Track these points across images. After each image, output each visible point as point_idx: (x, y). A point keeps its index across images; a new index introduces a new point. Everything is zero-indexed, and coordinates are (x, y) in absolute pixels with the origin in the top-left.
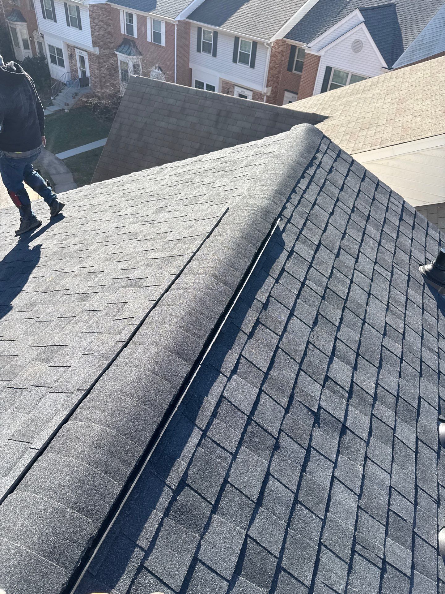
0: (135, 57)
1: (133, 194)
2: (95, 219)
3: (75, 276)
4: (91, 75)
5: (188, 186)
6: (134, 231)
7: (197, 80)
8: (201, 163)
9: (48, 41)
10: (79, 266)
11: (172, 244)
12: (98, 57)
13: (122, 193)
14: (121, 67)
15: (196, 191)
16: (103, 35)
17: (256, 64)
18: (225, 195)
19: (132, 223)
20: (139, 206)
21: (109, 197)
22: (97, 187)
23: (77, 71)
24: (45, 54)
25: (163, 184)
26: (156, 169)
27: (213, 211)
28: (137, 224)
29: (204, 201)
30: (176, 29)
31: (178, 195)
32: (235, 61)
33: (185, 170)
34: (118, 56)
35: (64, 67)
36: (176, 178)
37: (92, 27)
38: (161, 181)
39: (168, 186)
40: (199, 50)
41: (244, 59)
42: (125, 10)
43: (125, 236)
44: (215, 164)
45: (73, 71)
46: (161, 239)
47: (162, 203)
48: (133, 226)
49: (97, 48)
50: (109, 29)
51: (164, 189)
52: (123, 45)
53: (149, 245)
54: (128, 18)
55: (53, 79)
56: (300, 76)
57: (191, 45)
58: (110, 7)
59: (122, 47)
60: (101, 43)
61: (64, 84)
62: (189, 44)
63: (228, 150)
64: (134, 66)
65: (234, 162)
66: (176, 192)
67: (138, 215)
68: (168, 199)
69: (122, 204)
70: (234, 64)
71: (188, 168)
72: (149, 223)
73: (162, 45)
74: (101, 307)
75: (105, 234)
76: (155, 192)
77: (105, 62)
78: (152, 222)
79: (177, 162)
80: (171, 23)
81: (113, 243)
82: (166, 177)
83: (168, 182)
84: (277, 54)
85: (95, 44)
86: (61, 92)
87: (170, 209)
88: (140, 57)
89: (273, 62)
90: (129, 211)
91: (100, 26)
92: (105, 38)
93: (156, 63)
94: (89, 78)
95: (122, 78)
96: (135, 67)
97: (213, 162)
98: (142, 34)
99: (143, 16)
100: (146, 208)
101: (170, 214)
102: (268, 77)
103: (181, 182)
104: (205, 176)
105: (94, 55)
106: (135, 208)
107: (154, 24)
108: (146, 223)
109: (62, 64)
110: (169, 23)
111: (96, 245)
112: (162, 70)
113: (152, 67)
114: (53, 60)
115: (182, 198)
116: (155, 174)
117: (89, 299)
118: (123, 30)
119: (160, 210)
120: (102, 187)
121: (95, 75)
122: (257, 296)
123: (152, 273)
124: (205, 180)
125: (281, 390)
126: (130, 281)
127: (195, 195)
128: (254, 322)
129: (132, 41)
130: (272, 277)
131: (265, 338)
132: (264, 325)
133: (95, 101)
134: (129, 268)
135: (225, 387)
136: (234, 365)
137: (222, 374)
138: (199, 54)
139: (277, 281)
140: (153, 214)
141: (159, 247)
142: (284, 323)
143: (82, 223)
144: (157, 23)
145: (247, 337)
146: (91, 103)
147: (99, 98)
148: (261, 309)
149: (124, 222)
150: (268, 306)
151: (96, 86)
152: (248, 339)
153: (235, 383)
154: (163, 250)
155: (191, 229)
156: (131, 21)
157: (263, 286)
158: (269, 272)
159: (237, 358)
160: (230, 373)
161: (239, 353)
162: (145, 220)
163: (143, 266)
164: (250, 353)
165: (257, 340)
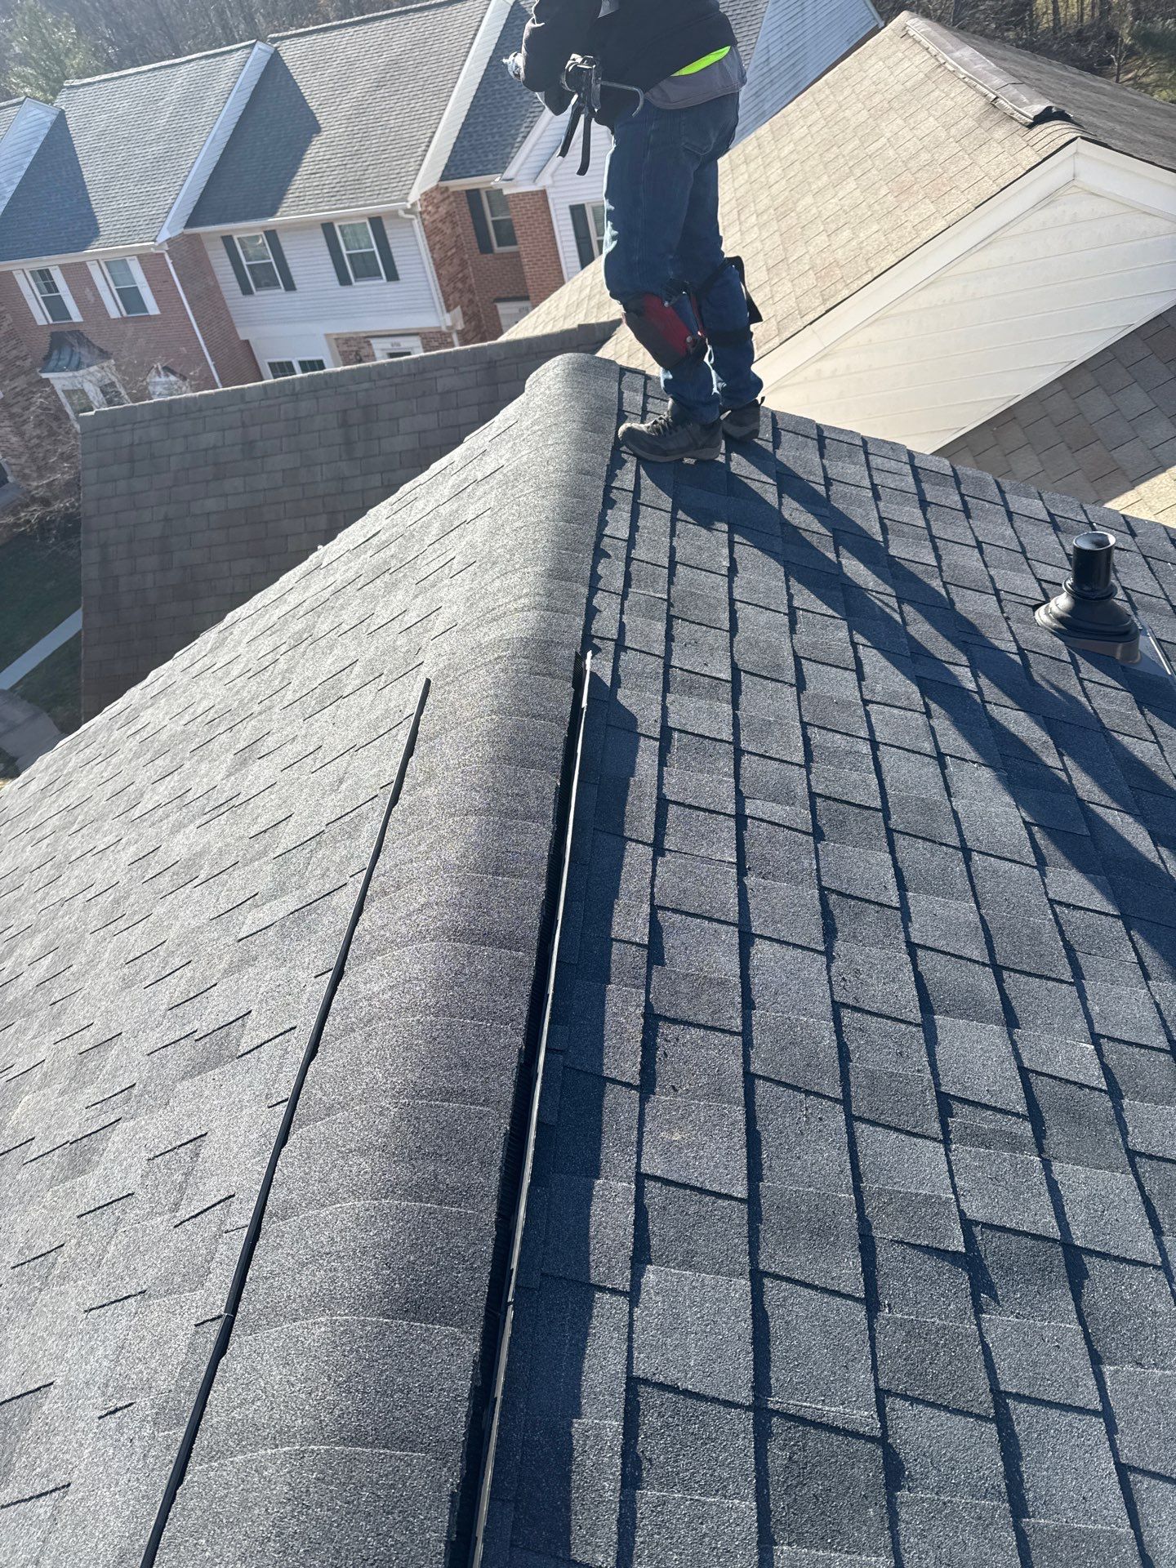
0: (94, 368)
1: (164, 736)
2: (78, 854)
5: (304, 653)
6: (185, 853)
7: (272, 360)
8: (322, 572)
10: (52, 1037)
11: (299, 859)
13: (135, 743)
15: (328, 662)
17: (400, 269)
18: (410, 641)
19: (174, 831)
20: (187, 765)
21: (106, 769)
22: (69, 749)
25: (235, 673)
27: (391, 704)
28: (192, 827)
29: (357, 682)
30: (169, 262)
31: (283, 691)
32: (344, 280)
33: (284, 609)
34: (53, 381)
36: (266, 645)
38: (229, 667)
39: (251, 673)
40: (246, 291)
41: (365, 268)
42: (24, 267)
43: (165, 881)
46: (264, 852)
47: (246, 734)
48: (180, 836)
51: (244, 687)
53: (235, 887)
54: (41, 282)
56: (517, 255)
57: (221, 285)
62: (217, 287)
64: (102, 390)
65: (407, 536)
66: (277, 682)
67: (190, 796)
68: (260, 714)
69: (142, 778)
70: (346, 290)
71: (293, 599)
72: (223, 809)
73: (150, 313)
75: (110, 896)
76: (221, 706)
78: (230, 805)
79: (259, 594)
80: (152, 255)
81: (136, 919)
82: (240, 650)
83: (248, 661)
84: (440, 225)
87: (270, 742)
88: (106, 364)
89: (438, 246)
90: (163, 791)
93: (155, 360)
96: (106, 389)
97: (351, 558)
98: (92, 306)
99: (75, 264)
100: (204, 767)
101: (277, 757)
102: (441, 286)
103: (283, 649)
104: (342, 608)
106: (176, 776)
107: (110, 272)
108: (216, 813)
110: (146, 255)
111: (91, 940)
112: (175, 373)
113: (147, 374)
115: (298, 696)
116: (211, 651)
118: (40, 316)
119: (246, 755)
122: (617, 931)
123: (262, 990)
124: (345, 617)
125: (821, 1233)
126: (199, 1044)
127: (330, 672)
128: (640, 1027)
129: (71, 333)
130: (637, 842)
131: (696, 1065)
132: (674, 1021)
133: (35, 513)
134: (192, 995)
135: (630, 1339)
136: (631, 1230)
137: (603, 1289)
138: (249, 298)
139: (658, 849)
140: (228, 776)
141: (263, 885)
142: (737, 980)
143: (47, 881)
144: (117, 267)
145: (635, 1094)
146: (28, 521)
147: (45, 502)
148: (644, 971)
149: (154, 834)
150: (663, 948)
151: (25, 477)
152: (643, 1101)
153: (658, 1299)
154: (280, 890)
155: (343, 787)
156: (51, 287)
157: (623, 885)
158: (623, 830)
159: (631, 1199)
160: (628, 1273)
161: (632, 1173)
162: (213, 804)
163: (227, 972)
164: (668, 1149)
165: (673, 1087)
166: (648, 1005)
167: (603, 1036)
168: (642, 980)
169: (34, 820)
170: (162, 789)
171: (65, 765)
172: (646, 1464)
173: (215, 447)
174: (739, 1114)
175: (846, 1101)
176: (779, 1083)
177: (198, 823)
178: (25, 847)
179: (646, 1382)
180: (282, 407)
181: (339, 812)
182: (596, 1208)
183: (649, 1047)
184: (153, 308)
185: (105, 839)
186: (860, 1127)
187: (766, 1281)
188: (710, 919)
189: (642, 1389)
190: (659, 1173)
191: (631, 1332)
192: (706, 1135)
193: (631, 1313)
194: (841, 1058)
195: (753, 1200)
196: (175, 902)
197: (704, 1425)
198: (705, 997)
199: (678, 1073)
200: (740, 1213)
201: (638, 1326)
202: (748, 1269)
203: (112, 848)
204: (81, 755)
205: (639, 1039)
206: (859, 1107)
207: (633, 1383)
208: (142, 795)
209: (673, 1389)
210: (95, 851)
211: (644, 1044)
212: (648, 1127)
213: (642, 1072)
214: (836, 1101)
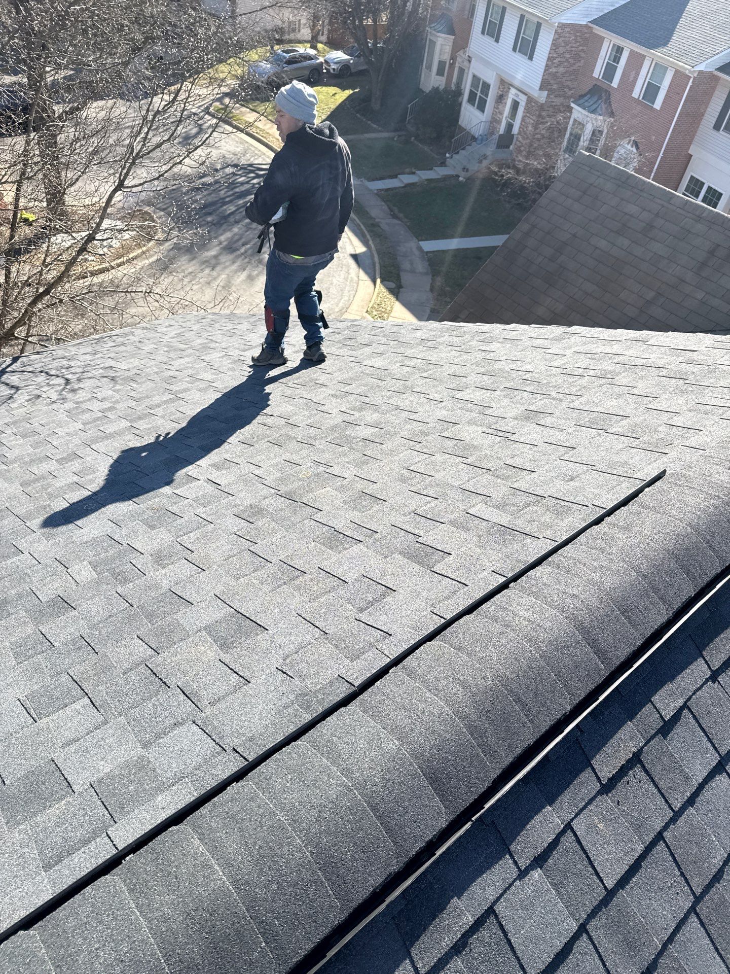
0: (601, 118)
1: (497, 366)
2: (418, 390)
3: (341, 489)
4: (519, 133)
5: (601, 386)
6: (468, 439)
7: (695, 175)
8: (645, 346)
9: (476, 69)
10: (355, 471)
11: (524, 499)
12: (542, 107)
13: (480, 355)
14: (572, 129)
15: (612, 403)
16: (563, 74)
18: (668, 434)
19: (470, 423)
20: (498, 393)
21: (457, 357)
22: (448, 329)
23: (499, 122)
24: (462, 87)
25: (556, 364)
26: (556, 330)
27: (631, 462)
28: (479, 429)
29: (621, 430)
30: (690, 84)
31: (574, 398)
33: (608, 350)
34: (573, 111)
35: (483, 111)
36: (583, 362)
37: (549, 59)
38: (556, 357)
39: (564, 371)
40: (717, 127)
42: (613, 40)
43: (450, 443)
44: (671, 359)
45: (494, 121)
46: (507, 478)
47: (539, 404)
48: (471, 428)
49: (546, 93)
50: (575, 67)
51: (555, 376)
52: (589, 96)
53: (482, 483)
54: (614, 54)
55: (460, 126)
57: (706, 115)
58: (591, 32)
59: (586, 98)
60: (555, 87)
61: (474, 139)
62: (703, 114)
63: (708, 339)
64: (593, 132)
65: (711, 368)
66: (575, 389)
67: (488, 411)
68: (554, 399)
69: (473, 379)
71: (616, 348)
72: (500, 434)
73: (655, 106)
74: (351, 577)
75: (420, 427)
76: (537, 376)
77: (549, 116)
78: (507, 436)
79: (600, 329)
80: (684, 74)
81: (425, 450)
82: (569, 352)
83: (568, 363)
85: (544, 85)
86: (463, 149)
87: (548, 420)
88: (608, 120)
90: (479, 396)
91: (563, 60)
92: (565, 79)
93: (632, 134)
94: (515, 137)
95: (567, 147)
96: (596, 133)
97: (668, 352)
98: (628, 83)
99: (640, 54)
100: (506, 402)
101: (547, 432)
103: (592, 373)
104: (641, 378)
105: (536, 102)
106: (489, 393)
107: (654, 70)
108: (495, 432)
109: (481, 107)
110: (680, 72)
111: (397, 441)
112: (637, 148)
113: (623, 139)
114: (472, 99)
115: (581, 407)
116: (552, 339)
117: (341, 548)
118: (598, 72)
119: (531, 415)
120: (455, 333)
121: (525, 134)
122: (656, 698)
123: (462, 550)
124: (640, 386)
125: (631, 946)
126: (418, 545)
127: (608, 409)
128: (628, 758)
129: (606, 91)
130: (706, 662)
131: (639, 803)
132: (646, 771)
133: (509, 174)
134: (428, 516)
135: (505, 891)
136: (546, 845)
137: (512, 857)
138: (715, 132)
139: (714, 677)
140: (514, 418)
141: (496, 495)
142: (696, 785)
143: (396, 390)
144: (659, 69)
145: (598, 786)
146: (502, 176)
147: (518, 171)
148: (653, 732)
149: (459, 415)
150: (672, 730)
151: (520, 152)
152: (600, 793)
153: (531, 888)
154: (501, 506)
155: (572, 483)
156: (617, 59)
157: (679, 678)
158: (704, 649)
159: (557, 831)
160: (528, 862)
161: (567, 820)
162: (497, 426)
163: (452, 523)
164: (591, 827)
165: (619, 802)
166: (640, 751)
167: (606, 743)
168: (649, 736)
169: (409, 352)
170: (478, 394)
171: (440, 337)
172: (468, 949)
173: (631, 216)
174: (640, 848)
175: (698, 899)
176: (672, 855)
177: (485, 429)
178: (396, 362)
179: (496, 917)
180: (687, 219)
181: (559, 495)
182: (538, 818)
183: (623, 771)
184: (658, 105)
185: (435, 395)
186: (693, 918)
187: (584, 935)
188: (710, 740)
189: (492, 917)
190: (578, 833)
191: (508, 888)
192: (615, 841)
193: (515, 881)
194: (714, 876)
195: (611, 894)
196: (448, 460)
197: (504, 963)
198: (671, 776)
199: (627, 798)
200: (600, 893)
201: (513, 888)
202: (582, 921)
203: (435, 402)
204: (451, 338)
205: (622, 763)
206: (702, 908)
207: (491, 911)
208: (466, 388)
209: (505, 934)
210: (427, 396)
211: (622, 767)
212: (591, 807)
213: (610, 780)
214: (694, 894)
